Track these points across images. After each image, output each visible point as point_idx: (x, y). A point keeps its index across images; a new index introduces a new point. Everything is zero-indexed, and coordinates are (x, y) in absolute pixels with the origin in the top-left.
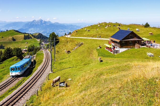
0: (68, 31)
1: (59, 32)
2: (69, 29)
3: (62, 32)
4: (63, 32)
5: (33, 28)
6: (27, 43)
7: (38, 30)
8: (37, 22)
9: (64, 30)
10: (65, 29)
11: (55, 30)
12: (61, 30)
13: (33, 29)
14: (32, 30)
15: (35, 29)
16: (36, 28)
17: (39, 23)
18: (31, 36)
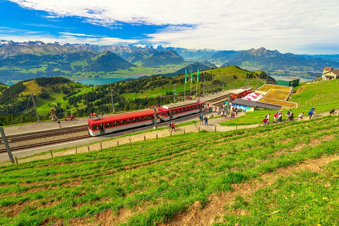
18: (255, 75)
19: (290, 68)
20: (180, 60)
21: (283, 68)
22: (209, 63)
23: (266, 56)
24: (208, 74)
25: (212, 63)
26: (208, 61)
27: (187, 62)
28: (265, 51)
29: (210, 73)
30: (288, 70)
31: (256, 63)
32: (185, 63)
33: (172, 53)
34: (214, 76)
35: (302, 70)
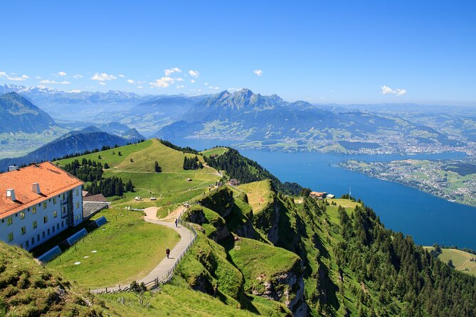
0: (343, 136)
1: (308, 138)
2: (348, 129)
3: (317, 138)
4: (322, 139)
5: (218, 121)
6: (191, 180)
7: (234, 126)
8: (233, 99)
9: (327, 132)
10: (330, 128)
11: (295, 131)
12: (315, 132)
13: (220, 124)
14: (214, 127)
15: (225, 125)
16: (227, 121)
17: (239, 102)
18: (202, 161)
19: (307, 134)
20: (41, 120)
21: (293, 135)
22: (124, 126)
23: (256, 108)
24: (90, 163)
25: (131, 127)
26: (122, 122)
27: (63, 126)
28: (252, 97)
29: (97, 160)
30: (303, 139)
31: (235, 123)
32: (56, 128)
33: (15, 102)
34: (107, 167)
35: (329, 137)
